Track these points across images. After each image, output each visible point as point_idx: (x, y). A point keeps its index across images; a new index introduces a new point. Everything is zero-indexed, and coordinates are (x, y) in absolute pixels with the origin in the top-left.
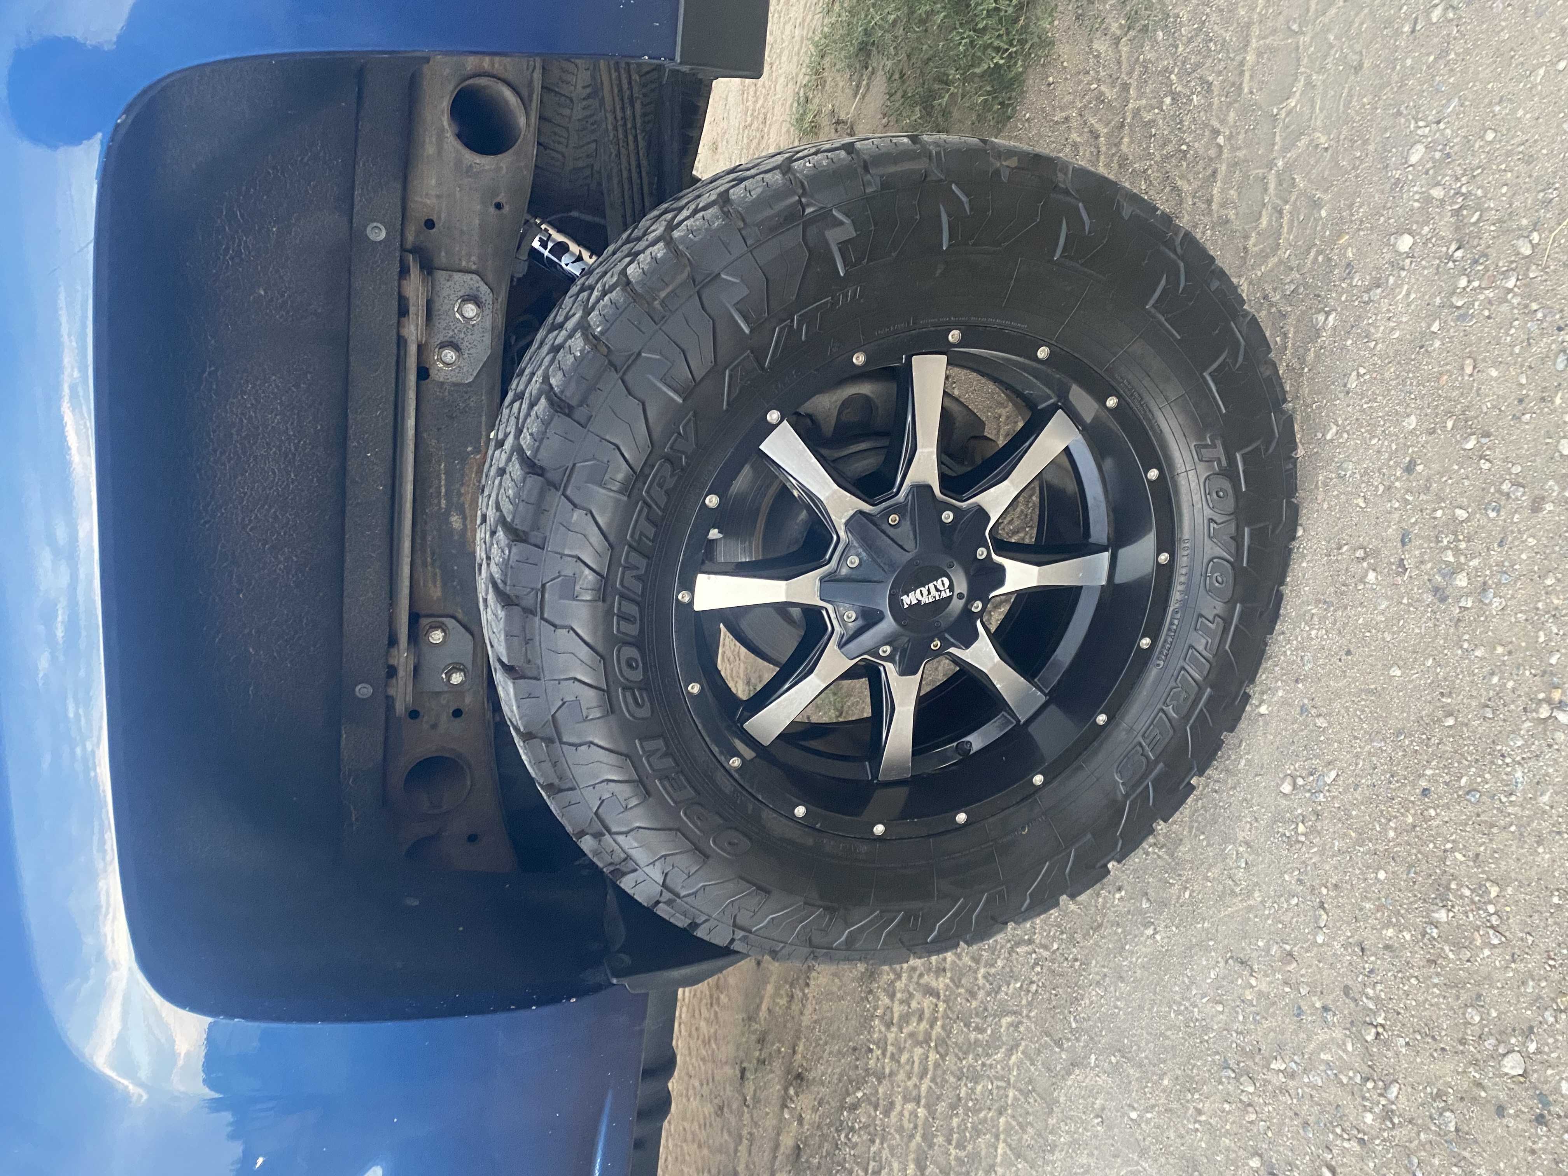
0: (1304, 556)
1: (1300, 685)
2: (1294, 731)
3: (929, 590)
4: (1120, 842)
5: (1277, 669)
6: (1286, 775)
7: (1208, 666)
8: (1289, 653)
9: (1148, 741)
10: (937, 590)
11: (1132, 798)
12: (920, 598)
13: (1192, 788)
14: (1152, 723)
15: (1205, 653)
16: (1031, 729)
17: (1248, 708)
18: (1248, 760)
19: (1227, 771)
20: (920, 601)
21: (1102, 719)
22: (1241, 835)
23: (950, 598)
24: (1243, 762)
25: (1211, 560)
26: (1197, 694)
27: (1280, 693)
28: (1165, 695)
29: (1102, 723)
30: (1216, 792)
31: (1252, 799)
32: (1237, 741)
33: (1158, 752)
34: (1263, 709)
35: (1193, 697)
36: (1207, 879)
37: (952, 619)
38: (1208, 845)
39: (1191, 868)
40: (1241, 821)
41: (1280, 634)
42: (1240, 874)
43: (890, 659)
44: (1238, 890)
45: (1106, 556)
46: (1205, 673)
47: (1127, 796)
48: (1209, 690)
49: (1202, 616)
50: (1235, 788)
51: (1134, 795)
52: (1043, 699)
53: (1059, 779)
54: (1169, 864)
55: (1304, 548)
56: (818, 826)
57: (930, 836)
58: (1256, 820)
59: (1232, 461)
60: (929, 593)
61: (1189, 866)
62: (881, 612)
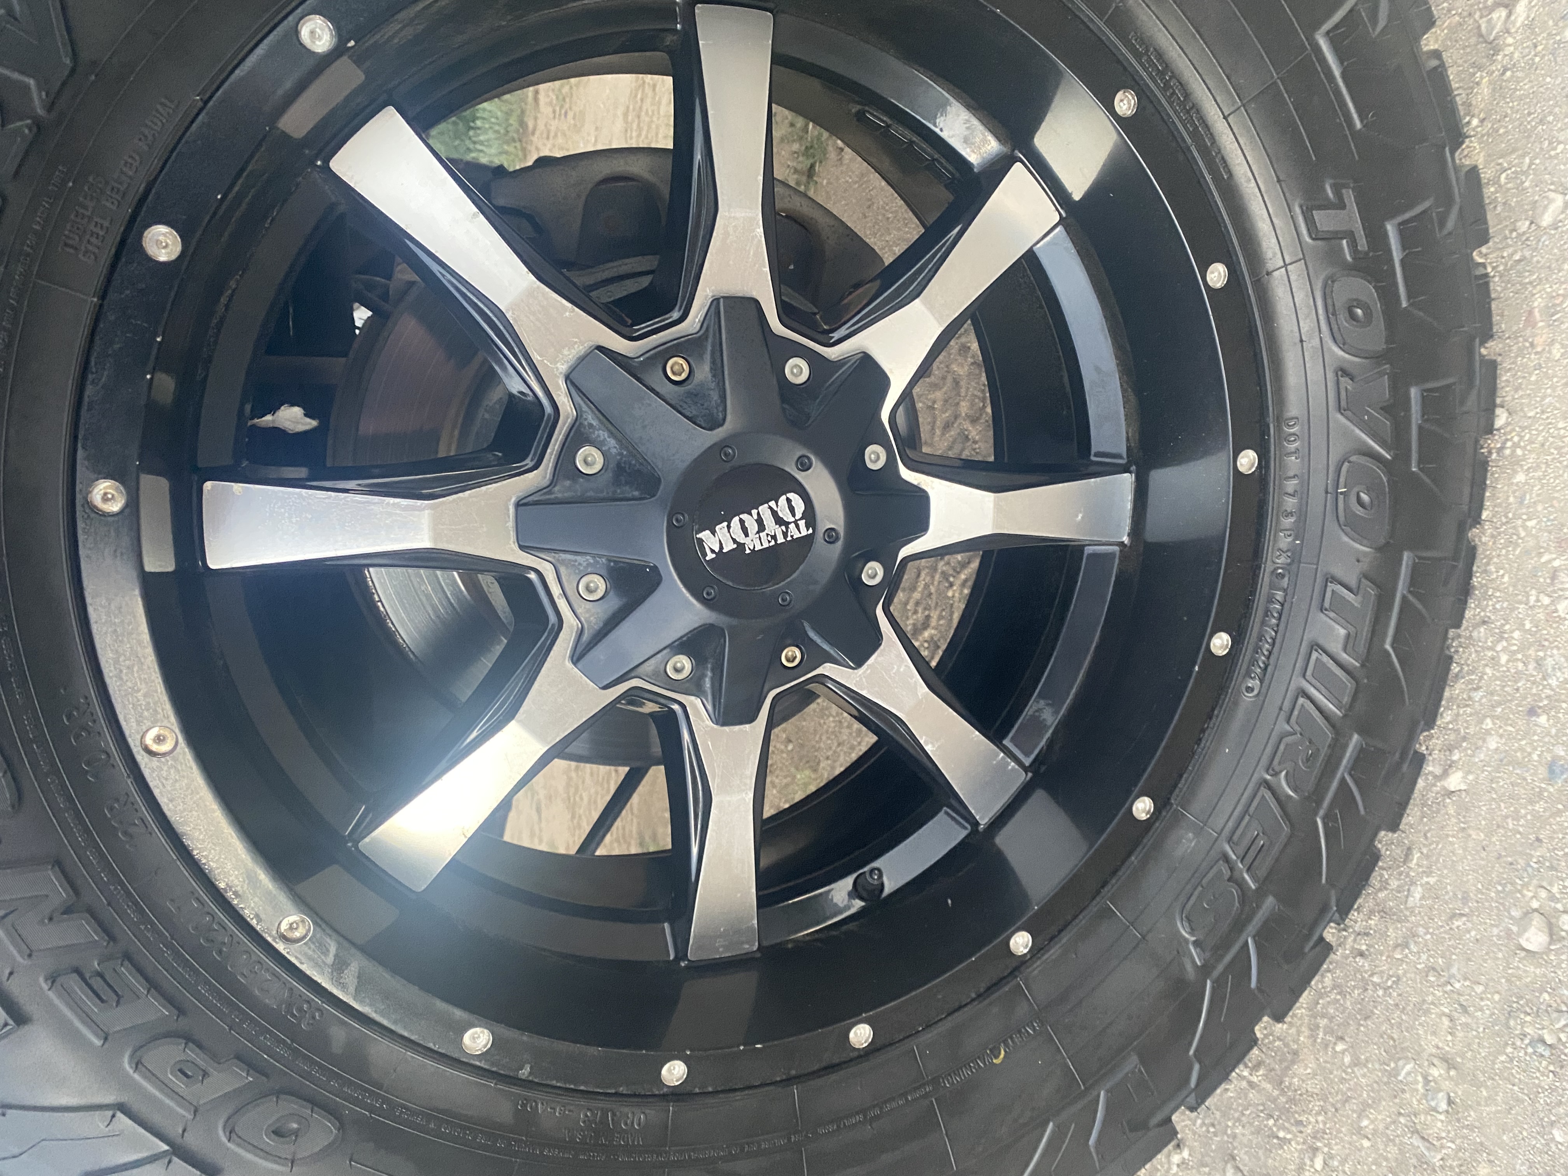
0: (1516, 462)
1: (1543, 719)
2: (1536, 816)
3: (760, 521)
4: (1197, 1067)
5: (1477, 695)
6: (1528, 913)
7: (1350, 684)
8: (1504, 658)
9: (1241, 850)
10: (779, 521)
11: (1216, 973)
12: (741, 538)
13: (1327, 949)
14: (1246, 812)
15: (1344, 657)
16: (1000, 840)
17: (1421, 783)
18: (1428, 887)
19: (1384, 913)
20: (741, 546)
21: (1143, 807)
22: (1430, 1044)
23: (809, 539)
24: (1417, 892)
25: (1345, 459)
26: (1332, 747)
27: (1493, 743)
28: (1269, 750)
29: (1143, 817)
30: (1361, 954)
31: (1449, 966)
32: (1398, 852)
33: (1262, 873)
34: (1455, 781)
35: (1324, 751)
36: (1359, 1131)
37: (818, 588)
38: (1356, 1063)
39: (1323, 1110)
40: (1427, 1012)
41: (1476, 626)
42: (1438, 1125)
43: (693, 686)
44: (1436, 1159)
45: (1127, 480)
46: (1346, 700)
47: (1205, 970)
48: (1356, 737)
49: (1334, 579)
50: (1406, 945)
51: (1220, 968)
52: (1022, 777)
53: (1065, 938)
54: (1274, 1100)
55: (1516, 446)
56: (525, 1072)
57: (789, 1081)
58: (1465, 1010)
59: (1377, 238)
60: (761, 527)
61: (1316, 1105)
62: (655, 569)
